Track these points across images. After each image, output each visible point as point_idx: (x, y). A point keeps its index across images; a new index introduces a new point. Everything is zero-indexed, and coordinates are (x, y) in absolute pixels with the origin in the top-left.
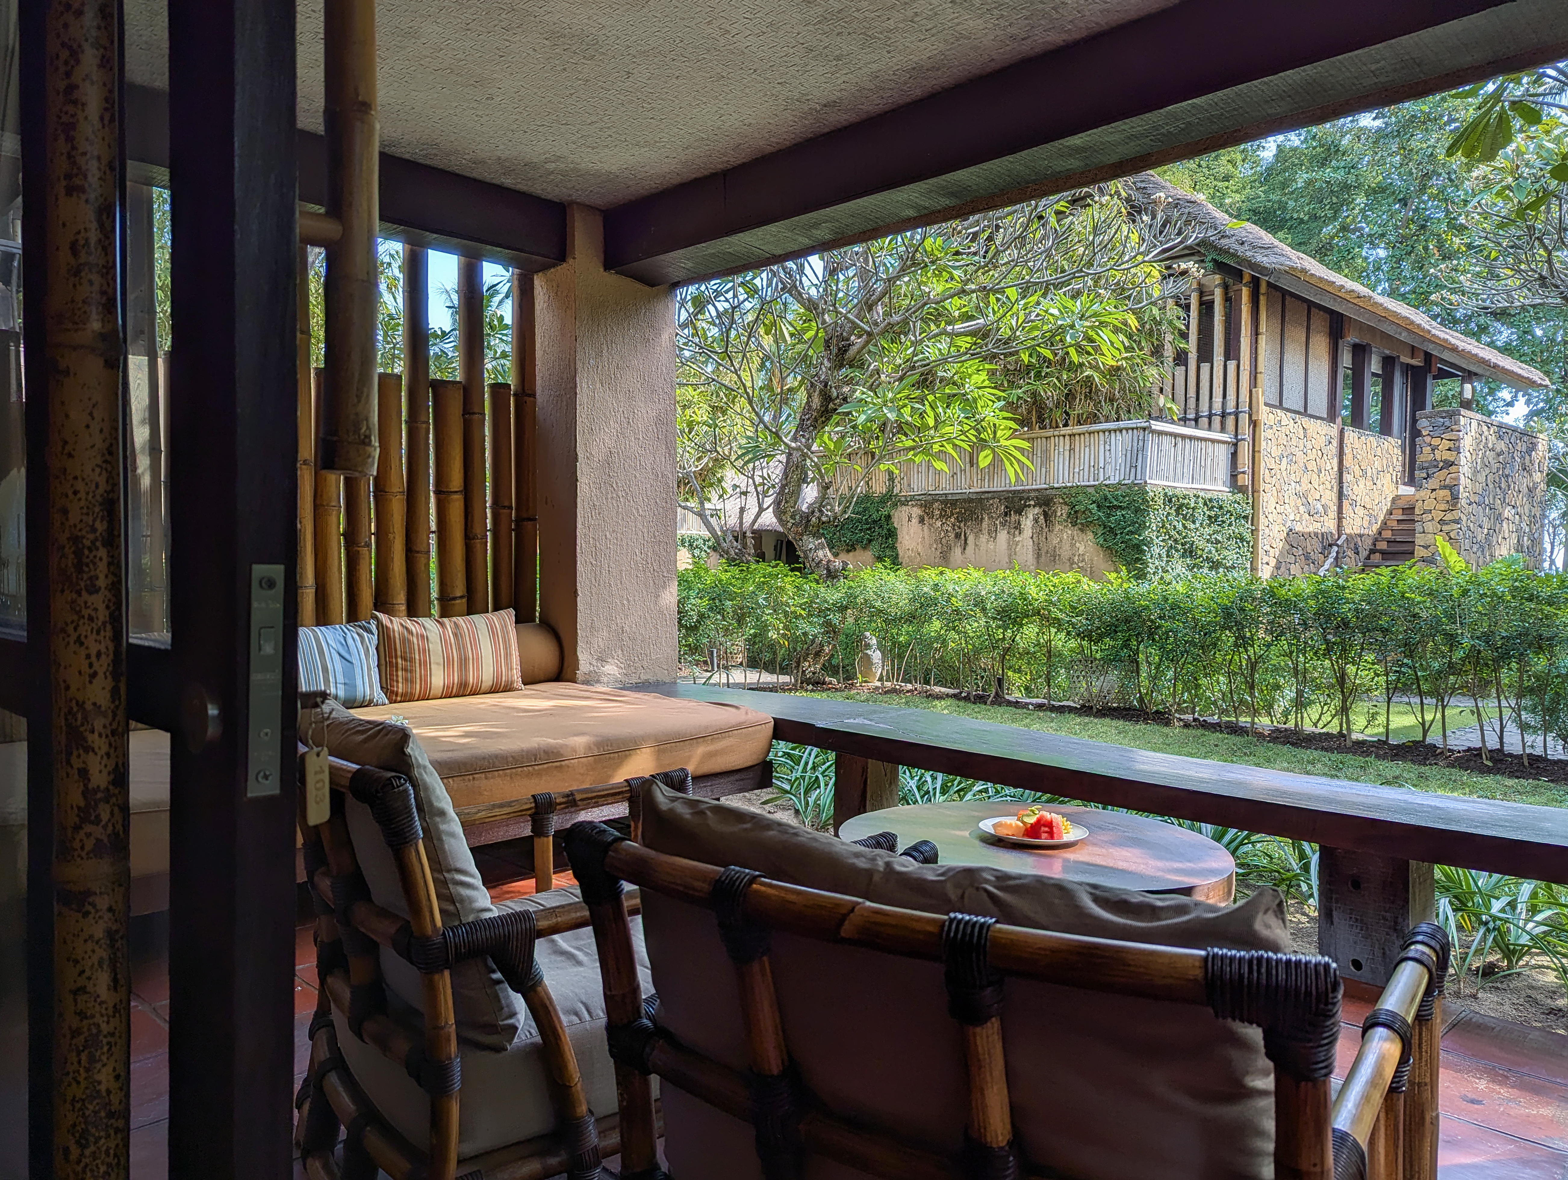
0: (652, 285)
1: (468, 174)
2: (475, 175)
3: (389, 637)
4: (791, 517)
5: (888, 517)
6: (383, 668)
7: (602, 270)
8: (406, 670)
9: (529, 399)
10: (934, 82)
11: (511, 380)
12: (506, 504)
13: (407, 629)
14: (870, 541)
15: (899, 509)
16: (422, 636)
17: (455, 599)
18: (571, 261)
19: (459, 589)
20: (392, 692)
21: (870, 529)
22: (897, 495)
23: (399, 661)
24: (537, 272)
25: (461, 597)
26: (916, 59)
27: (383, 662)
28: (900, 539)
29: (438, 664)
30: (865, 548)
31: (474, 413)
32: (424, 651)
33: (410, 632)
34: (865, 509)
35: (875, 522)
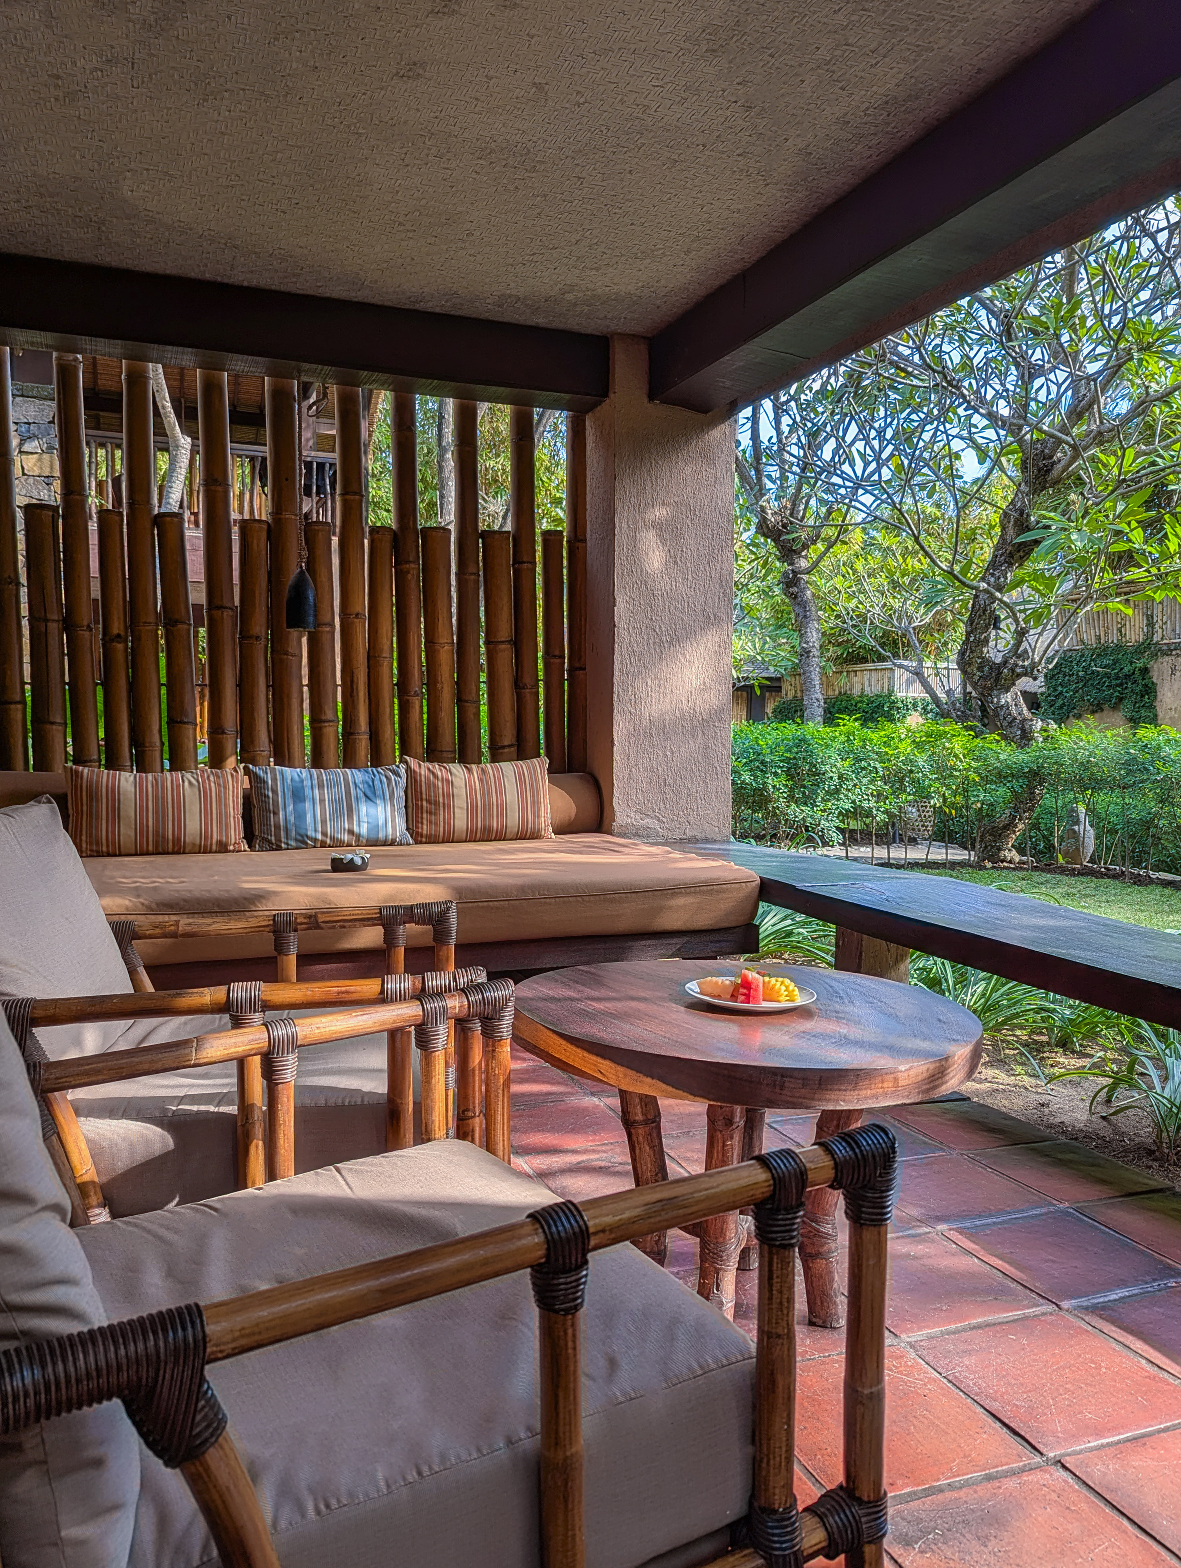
0: (706, 412)
1: (501, 319)
2: (507, 318)
3: (416, 781)
4: (978, 669)
5: (1145, 671)
6: (410, 810)
7: (646, 400)
8: (431, 813)
9: (580, 545)
10: (922, 115)
11: (564, 528)
12: (557, 653)
13: (433, 773)
14: (1121, 699)
15: (1160, 660)
16: (447, 781)
17: (503, 747)
18: (612, 395)
19: (508, 737)
20: (417, 833)
21: (1121, 685)
22: (1157, 643)
23: (424, 803)
24: (587, 412)
25: (510, 746)
26: (882, 91)
27: (410, 804)
28: (1159, 697)
29: (461, 808)
30: (1115, 708)
31: (523, 562)
32: (449, 796)
33: (435, 776)
34: (1115, 662)
35: (1127, 676)
